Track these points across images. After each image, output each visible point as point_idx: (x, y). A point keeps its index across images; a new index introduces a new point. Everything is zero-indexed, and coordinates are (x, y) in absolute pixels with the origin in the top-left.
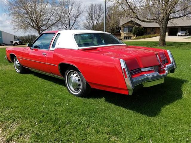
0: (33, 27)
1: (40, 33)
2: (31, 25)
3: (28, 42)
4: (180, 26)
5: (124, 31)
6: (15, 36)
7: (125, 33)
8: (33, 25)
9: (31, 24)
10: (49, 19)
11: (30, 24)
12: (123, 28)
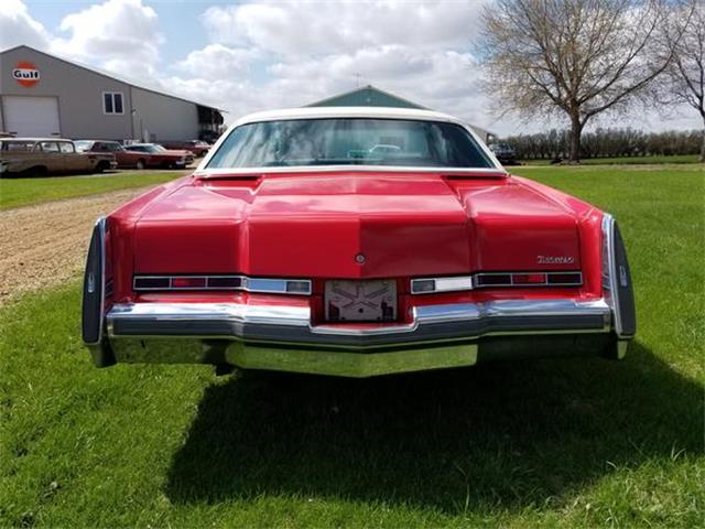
0: (558, 101)
1: (578, 122)
2: (551, 95)
3: (546, 156)
6: (488, 135)
8: (556, 95)
9: (553, 90)
10: (623, 68)
11: (547, 92)
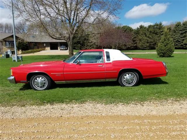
4: (59, 42)
5: (6, 45)
7: (8, 48)
12: (5, 42)
